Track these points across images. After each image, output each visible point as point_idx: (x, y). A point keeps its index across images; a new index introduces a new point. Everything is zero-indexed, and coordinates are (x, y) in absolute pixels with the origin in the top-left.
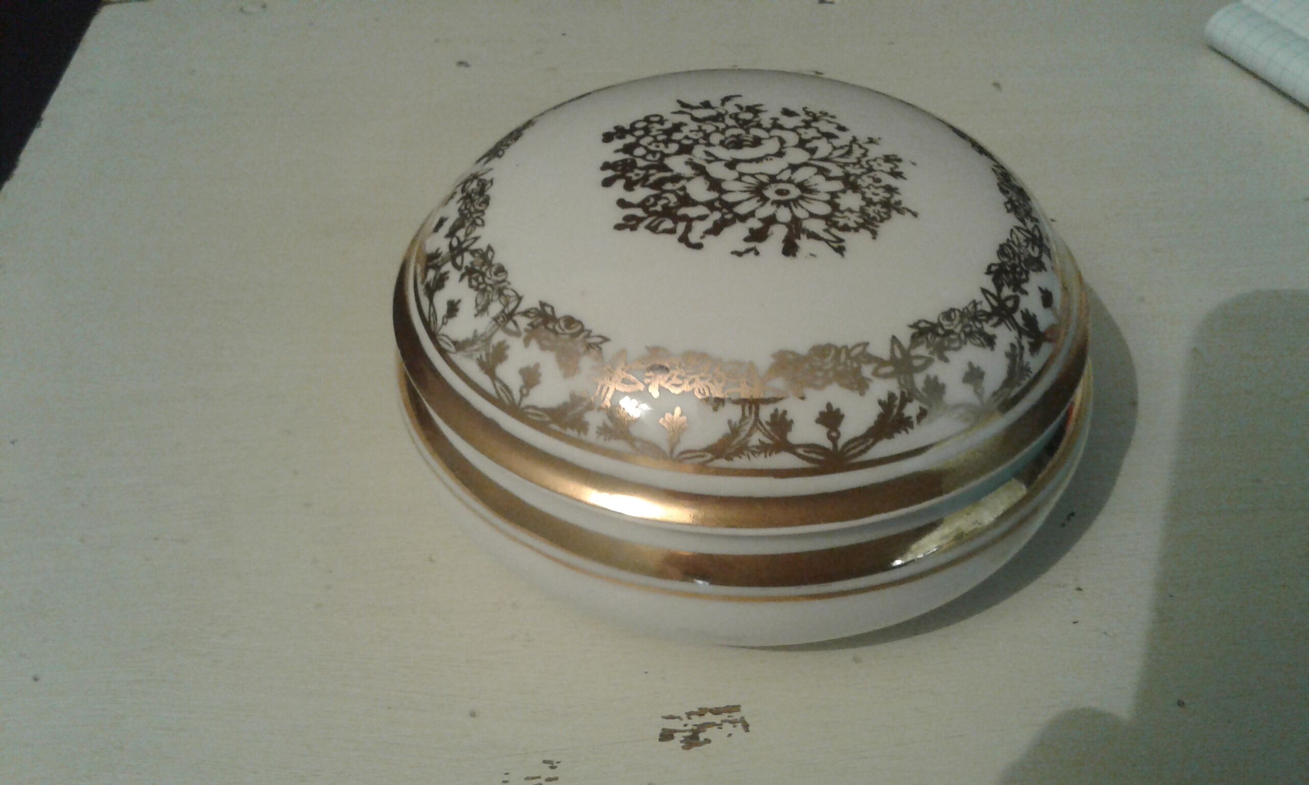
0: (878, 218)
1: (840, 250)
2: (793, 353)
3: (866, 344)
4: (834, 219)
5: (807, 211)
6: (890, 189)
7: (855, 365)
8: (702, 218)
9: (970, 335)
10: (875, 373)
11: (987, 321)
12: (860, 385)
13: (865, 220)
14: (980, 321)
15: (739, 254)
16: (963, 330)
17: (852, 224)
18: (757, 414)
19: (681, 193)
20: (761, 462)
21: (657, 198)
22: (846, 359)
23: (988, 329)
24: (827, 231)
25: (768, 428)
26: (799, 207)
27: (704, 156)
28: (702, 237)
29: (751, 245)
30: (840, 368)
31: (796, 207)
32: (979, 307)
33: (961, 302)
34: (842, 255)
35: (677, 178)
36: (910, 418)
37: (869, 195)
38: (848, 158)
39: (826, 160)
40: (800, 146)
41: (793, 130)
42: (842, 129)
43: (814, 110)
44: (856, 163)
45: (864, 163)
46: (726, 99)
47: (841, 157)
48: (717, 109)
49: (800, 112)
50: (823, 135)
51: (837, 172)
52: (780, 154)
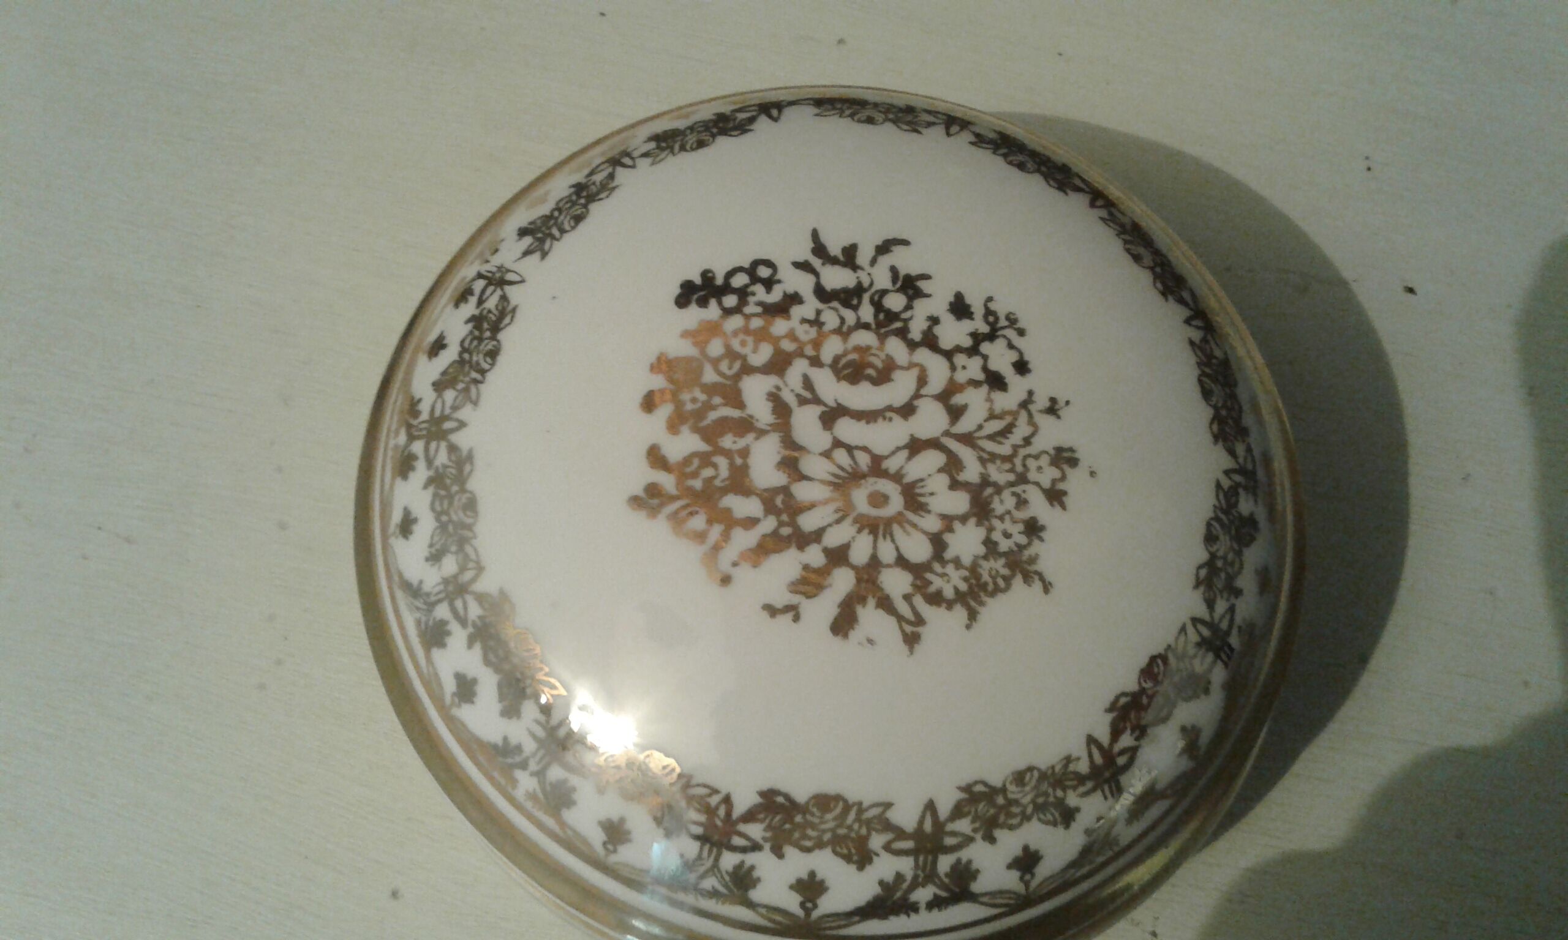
0: (991, 587)
1: (911, 640)
2: (787, 797)
3: (888, 805)
4: (929, 576)
5: (897, 549)
6: (1033, 528)
7: (864, 831)
8: (751, 522)
9: (1039, 808)
10: (887, 848)
11: (1075, 788)
12: (862, 858)
13: (970, 587)
14: (1064, 789)
15: (772, 611)
16: (1033, 801)
17: (949, 593)
18: (717, 859)
19: (739, 461)
20: (710, 905)
21: (705, 459)
22: (855, 821)
23: (1072, 799)
24: (907, 598)
25: (727, 878)
26: (888, 538)
27: (798, 387)
28: (735, 564)
29: (795, 599)
30: (842, 831)
31: (885, 537)
32: (1072, 767)
33: (1047, 757)
34: (911, 650)
35: (745, 426)
36: (917, 903)
37: (997, 536)
38: (1000, 443)
39: (967, 439)
40: (944, 397)
41: (948, 355)
42: (1021, 367)
43: (1001, 307)
44: (1008, 459)
45: (1018, 461)
46: (884, 248)
47: (991, 437)
48: (860, 273)
49: (978, 310)
50: (987, 377)
51: (972, 472)
52: (907, 410)
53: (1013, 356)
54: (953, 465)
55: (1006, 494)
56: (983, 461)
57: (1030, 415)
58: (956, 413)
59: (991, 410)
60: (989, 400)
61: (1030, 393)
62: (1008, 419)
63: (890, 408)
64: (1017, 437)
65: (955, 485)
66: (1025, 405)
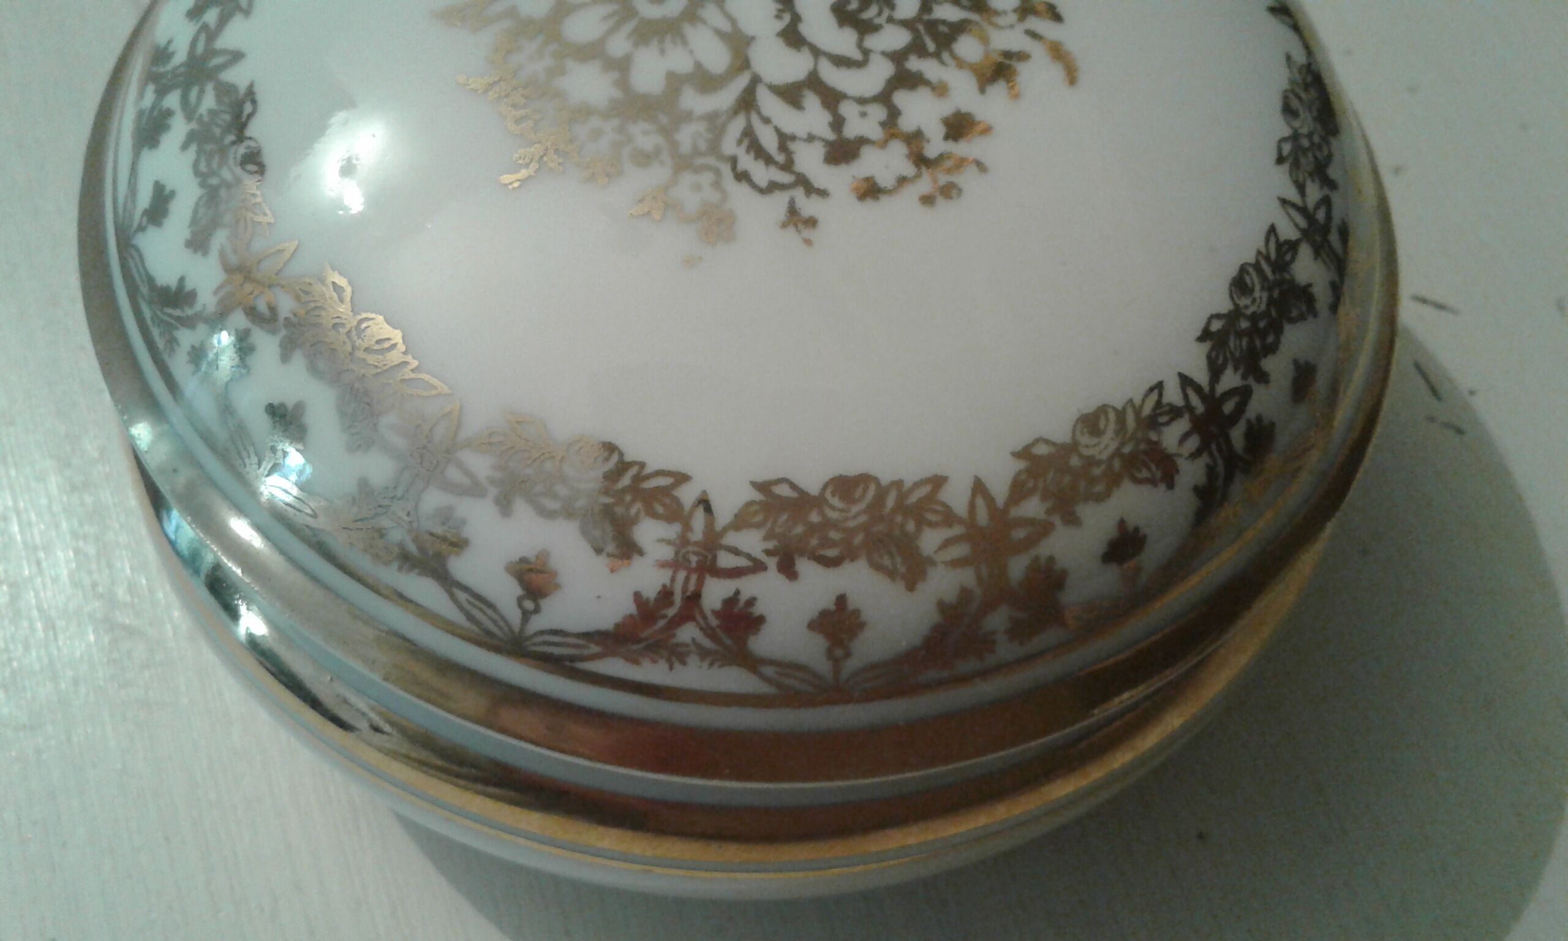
38: (740, 142)
39: (747, 102)
40: (814, 82)
41: (884, 98)
42: (870, 191)
43: (967, 179)
44: (714, 148)
45: (711, 161)
46: (1057, 52)
47: (748, 133)
48: (1013, 18)
49: (961, 148)
50: (848, 141)
51: (693, 101)
52: (793, 37)
53: (885, 179)
54: (706, 81)
55: (658, 140)
56: (711, 118)
57: (782, 187)
58: (791, 95)
59: (793, 138)
60: (811, 138)
61: (823, 193)
62: (780, 158)
63: (796, 19)
64: (747, 162)
65: (675, 82)
66: (804, 182)
